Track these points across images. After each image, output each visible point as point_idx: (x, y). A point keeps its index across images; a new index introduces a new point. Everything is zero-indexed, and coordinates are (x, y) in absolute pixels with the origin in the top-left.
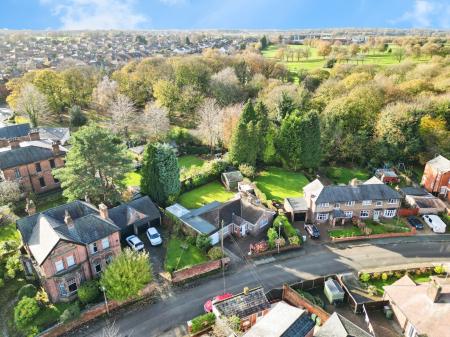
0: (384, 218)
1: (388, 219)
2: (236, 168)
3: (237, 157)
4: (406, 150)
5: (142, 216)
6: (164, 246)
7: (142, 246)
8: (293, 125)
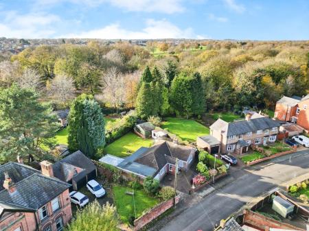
0: (270, 143)
1: (273, 143)
2: (145, 120)
3: (144, 111)
4: (257, 96)
5: (80, 170)
6: (109, 196)
7: (87, 201)
8: (184, 83)
